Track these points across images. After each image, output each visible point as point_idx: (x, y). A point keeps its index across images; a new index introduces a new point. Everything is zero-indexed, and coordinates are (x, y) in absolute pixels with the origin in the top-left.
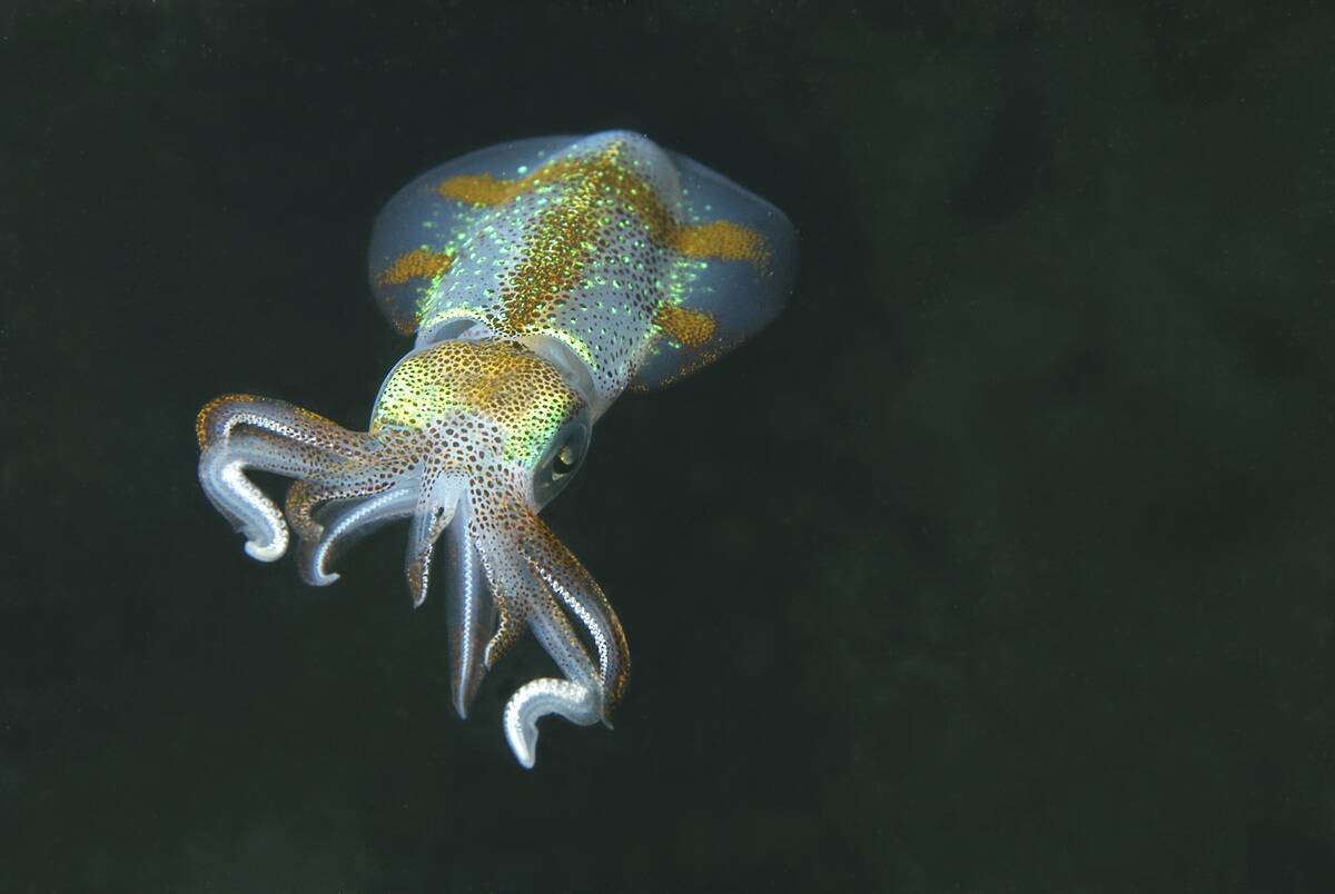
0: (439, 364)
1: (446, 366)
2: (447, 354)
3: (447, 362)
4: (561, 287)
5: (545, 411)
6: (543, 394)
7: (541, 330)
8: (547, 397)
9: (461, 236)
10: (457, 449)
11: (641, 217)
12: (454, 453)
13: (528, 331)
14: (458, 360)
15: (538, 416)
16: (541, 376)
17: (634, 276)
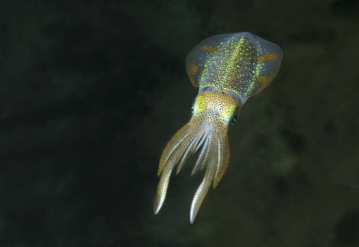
0: (207, 98)
1: (208, 98)
2: (208, 95)
3: (208, 97)
4: (232, 78)
5: (231, 110)
6: (230, 105)
7: (228, 89)
8: (231, 106)
9: (208, 62)
10: (211, 119)
11: (249, 56)
12: (210, 120)
13: (225, 89)
14: (211, 97)
15: (229, 111)
16: (230, 101)
17: (248, 71)
